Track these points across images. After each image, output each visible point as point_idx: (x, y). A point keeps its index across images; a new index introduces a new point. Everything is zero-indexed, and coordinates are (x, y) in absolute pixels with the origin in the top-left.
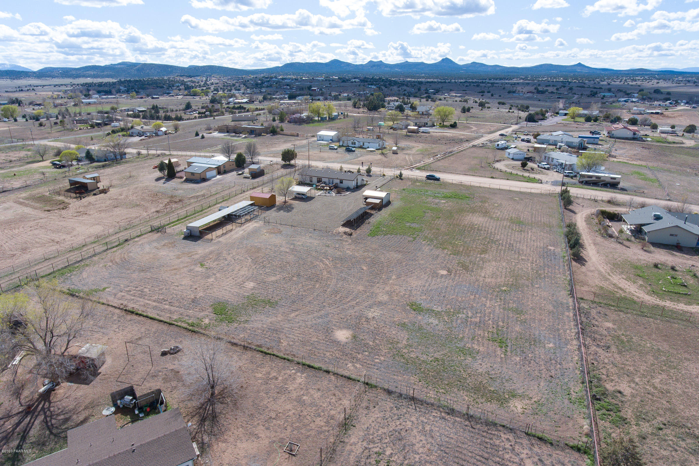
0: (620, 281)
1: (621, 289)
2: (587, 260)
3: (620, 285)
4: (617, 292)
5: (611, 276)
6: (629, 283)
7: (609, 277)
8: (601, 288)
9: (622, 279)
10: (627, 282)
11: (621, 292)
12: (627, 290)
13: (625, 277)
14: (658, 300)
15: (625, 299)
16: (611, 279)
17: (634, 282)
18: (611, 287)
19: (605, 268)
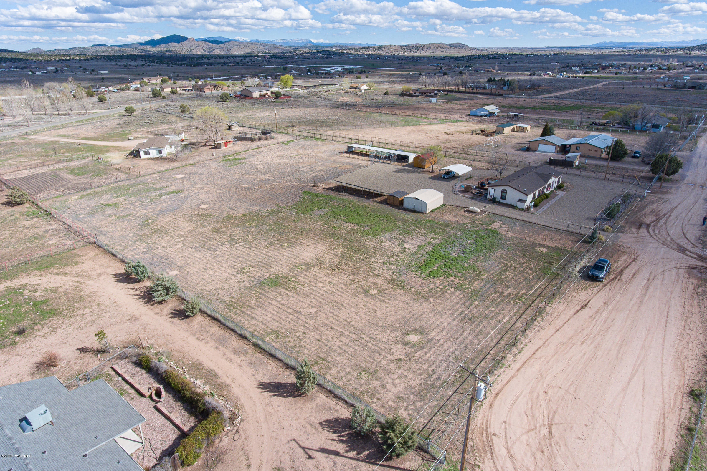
0: (63, 282)
1: (58, 274)
2: (117, 283)
3: (59, 277)
4: (59, 268)
5: (75, 282)
6: (51, 285)
7: (76, 279)
8: (76, 263)
9: (62, 285)
10: (55, 285)
11: (55, 271)
12: (50, 276)
13: (60, 289)
14: (13, 285)
15: (48, 268)
16: (74, 279)
17: (46, 290)
18: (68, 270)
19: (90, 288)
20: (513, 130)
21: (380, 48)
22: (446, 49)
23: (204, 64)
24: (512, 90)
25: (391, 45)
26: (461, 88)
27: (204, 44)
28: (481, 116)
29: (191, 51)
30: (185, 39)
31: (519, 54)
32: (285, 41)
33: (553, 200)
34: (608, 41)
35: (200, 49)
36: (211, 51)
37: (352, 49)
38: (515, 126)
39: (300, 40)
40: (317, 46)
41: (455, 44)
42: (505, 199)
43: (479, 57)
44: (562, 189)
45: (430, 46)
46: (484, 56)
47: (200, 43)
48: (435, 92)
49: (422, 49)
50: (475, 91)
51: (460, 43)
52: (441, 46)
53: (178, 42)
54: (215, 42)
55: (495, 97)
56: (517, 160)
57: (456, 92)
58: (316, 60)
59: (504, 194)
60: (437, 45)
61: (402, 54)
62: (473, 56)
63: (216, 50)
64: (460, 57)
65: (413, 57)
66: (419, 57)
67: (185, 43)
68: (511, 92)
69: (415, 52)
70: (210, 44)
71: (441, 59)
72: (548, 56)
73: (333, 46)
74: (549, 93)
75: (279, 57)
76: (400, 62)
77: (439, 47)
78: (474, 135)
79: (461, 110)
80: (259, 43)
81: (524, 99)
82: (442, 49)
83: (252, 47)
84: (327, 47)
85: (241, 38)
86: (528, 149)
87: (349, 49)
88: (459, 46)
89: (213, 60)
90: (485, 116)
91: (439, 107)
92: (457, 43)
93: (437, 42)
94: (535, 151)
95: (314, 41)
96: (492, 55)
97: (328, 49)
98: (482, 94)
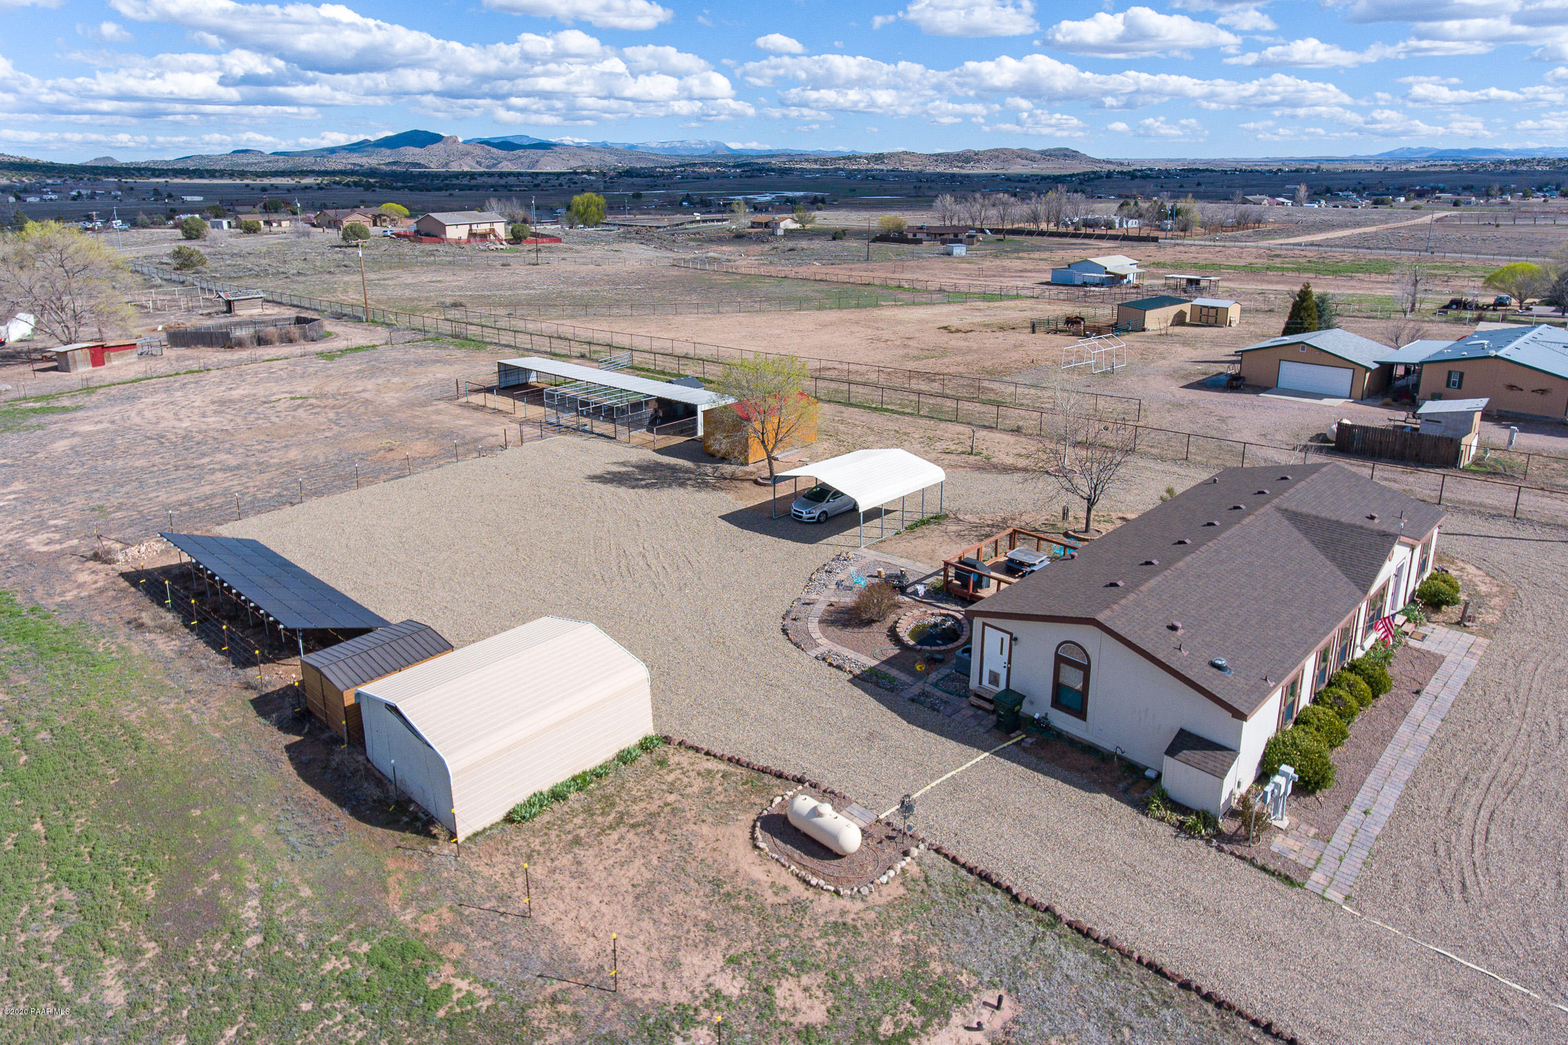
20: (1179, 320)
21: (879, 158)
22: (1033, 160)
23: (454, 187)
24: (1184, 230)
25: (905, 153)
26: (1043, 226)
27: (478, 151)
28: (1085, 284)
29: (447, 164)
30: (436, 138)
31: (1207, 170)
32: (667, 146)
33: (1419, 708)
34: (1415, 146)
35: (469, 160)
36: (495, 165)
37: (816, 161)
38: (1186, 308)
39: (701, 142)
40: (737, 154)
41: (1055, 150)
42: (1080, 711)
43: (1109, 175)
44: (1453, 612)
45: (996, 155)
46: (1121, 173)
47: (469, 148)
48: (972, 232)
49: (978, 161)
50: (1083, 231)
51: (1067, 149)
52: (1024, 155)
53: (422, 145)
54: (506, 145)
55: (1135, 244)
56: (1187, 428)
57: (1030, 233)
58: (725, 181)
59: (1072, 678)
60: (1013, 152)
61: (931, 169)
62: (1094, 173)
63: (505, 163)
64: (1065, 176)
65: (953, 175)
66: (967, 176)
67: (436, 147)
68: (1182, 234)
69: (961, 167)
70: (494, 150)
71: (1020, 181)
72: (1276, 173)
73: (772, 156)
74: (1288, 237)
75: (638, 176)
76: (919, 184)
77: (1019, 156)
78: (1040, 336)
79: (1030, 271)
80: (606, 148)
81: (1218, 249)
82: (1024, 162)
83: (587, 156)
84: (759, 157)
85: (567, 140)
86: (1234, 384)
87: (807, 161)
88: (1065, 155)
89: (480, 180)
90: (1096, 285)
91: (967, 266)
92: (1060, 149)
93: (1015, 146)
94: (1265, 389)
95: (735, 146)
96: (1141, 171)
97: (760, 161)
98: (1101, 237)
